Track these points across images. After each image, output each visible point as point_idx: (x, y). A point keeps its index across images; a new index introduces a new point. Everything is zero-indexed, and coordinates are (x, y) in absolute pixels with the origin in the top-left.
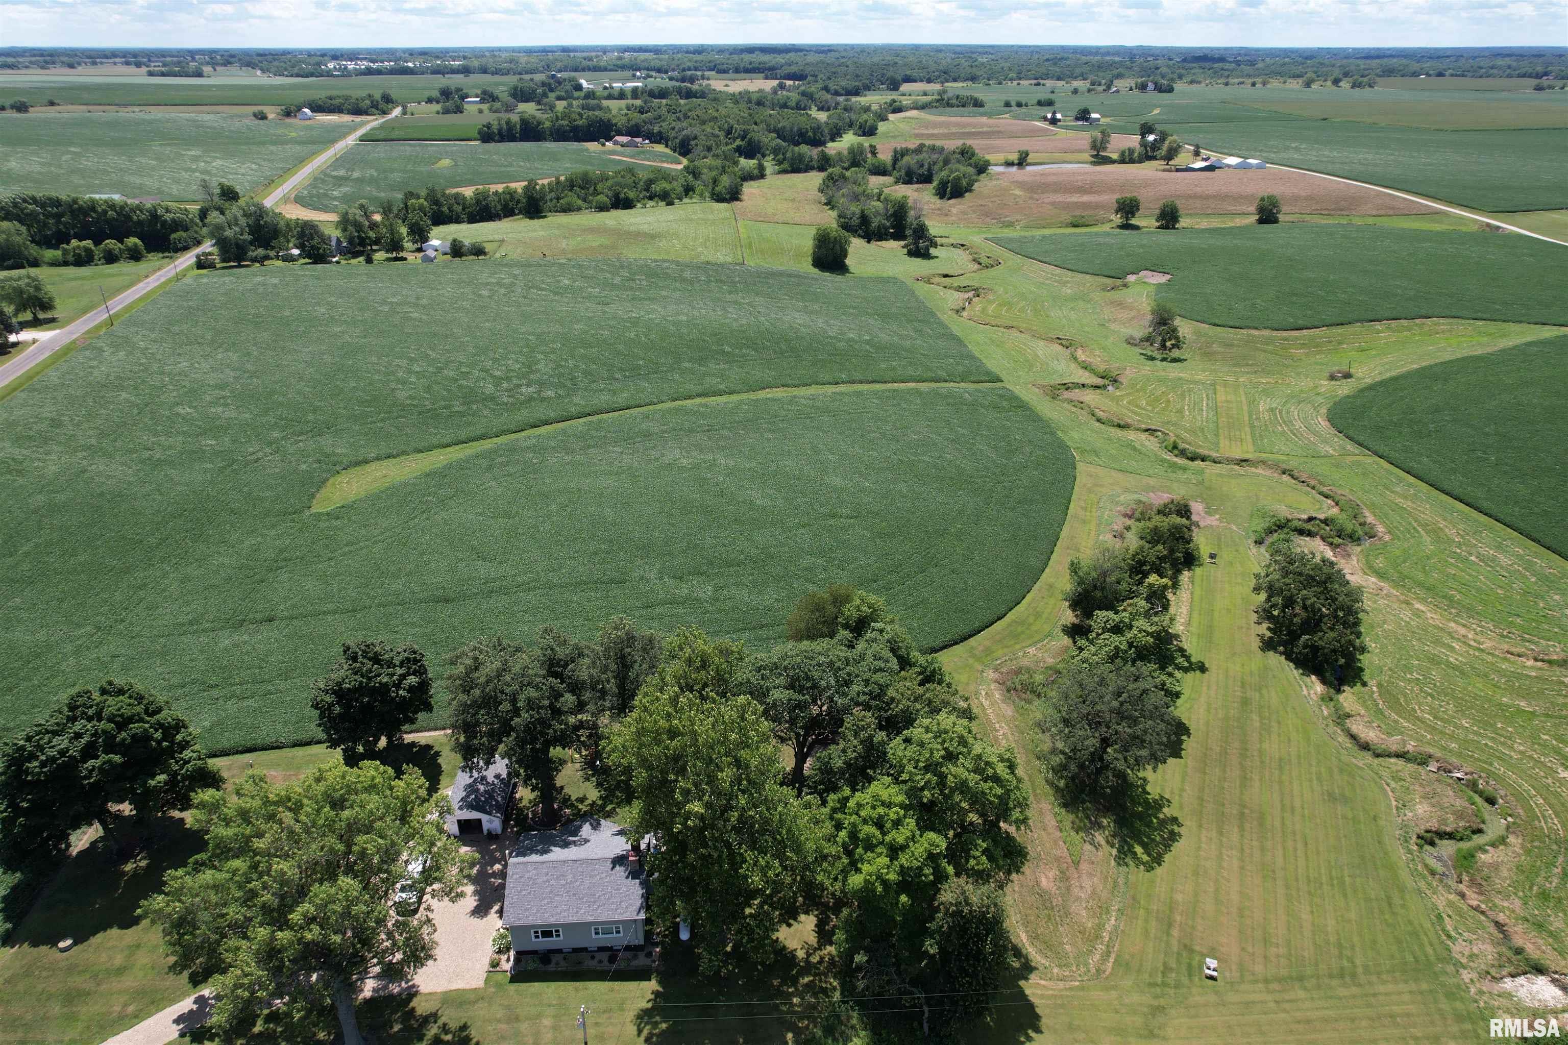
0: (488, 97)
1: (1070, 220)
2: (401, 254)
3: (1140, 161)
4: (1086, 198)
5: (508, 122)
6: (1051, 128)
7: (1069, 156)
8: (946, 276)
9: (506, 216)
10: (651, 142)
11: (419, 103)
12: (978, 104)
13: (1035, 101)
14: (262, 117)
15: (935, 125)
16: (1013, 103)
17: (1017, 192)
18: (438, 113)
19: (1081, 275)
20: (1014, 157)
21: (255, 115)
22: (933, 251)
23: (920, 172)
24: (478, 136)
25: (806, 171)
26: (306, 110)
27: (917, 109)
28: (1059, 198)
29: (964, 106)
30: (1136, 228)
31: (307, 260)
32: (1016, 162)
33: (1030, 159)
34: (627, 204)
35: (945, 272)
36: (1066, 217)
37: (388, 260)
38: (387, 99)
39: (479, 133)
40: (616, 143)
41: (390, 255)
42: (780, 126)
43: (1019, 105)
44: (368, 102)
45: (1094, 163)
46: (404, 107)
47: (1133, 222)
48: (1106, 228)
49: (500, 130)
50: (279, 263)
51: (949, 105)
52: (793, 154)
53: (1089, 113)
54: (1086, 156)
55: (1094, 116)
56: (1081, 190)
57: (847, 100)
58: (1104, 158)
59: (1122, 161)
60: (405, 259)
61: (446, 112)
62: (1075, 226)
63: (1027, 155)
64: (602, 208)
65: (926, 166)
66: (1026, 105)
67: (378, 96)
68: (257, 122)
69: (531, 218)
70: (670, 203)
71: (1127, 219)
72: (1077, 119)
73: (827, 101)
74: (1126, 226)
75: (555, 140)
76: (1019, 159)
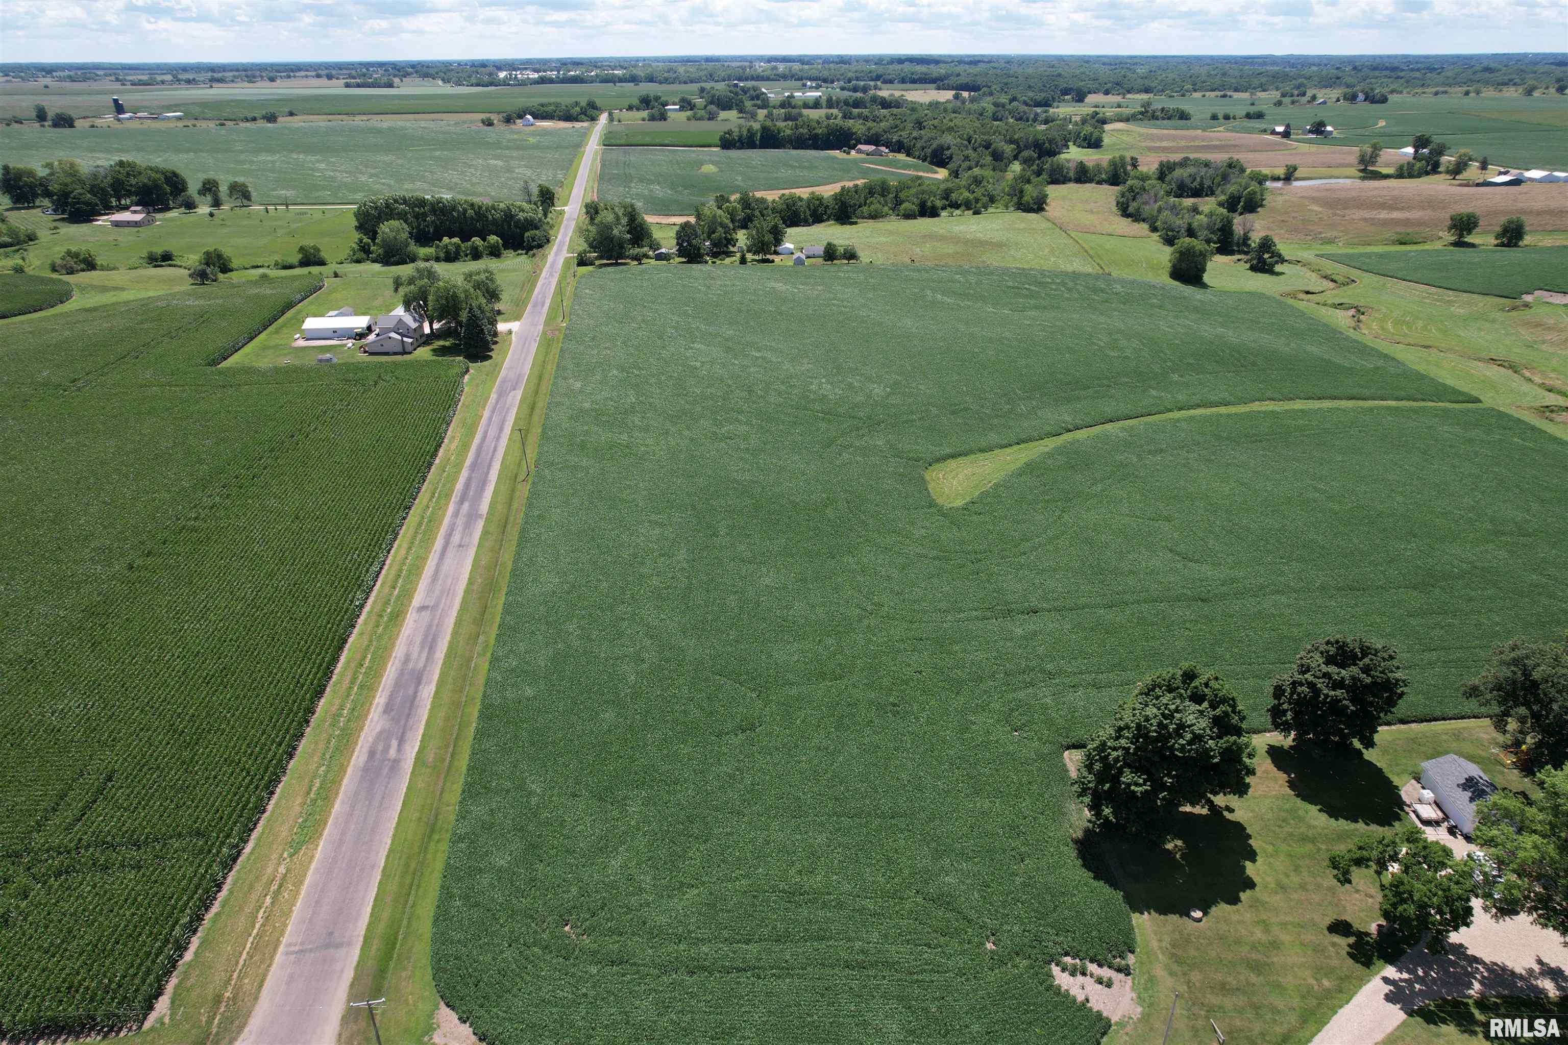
0: (686, 104)
1: (1395, 237)
2: (768, 256)
3: (1419, 176)
4: (1396, 215)
5: (749, 130)
6: (1285, 140)
7: (1334, 171)
8: (1308, 293)
9: (814, 222)
10: (892, 151)
11: (621, 110)
12: (1184, 116)
13: (1244, 113)
14: (490, 124)
15: (1161, 139)
16: (1220, 116)
17: (1316, 208)
18: (643, 120)
19: (1465, 295)
20: (1281, 171)
21: (483, 122)
22: (1278, 268)
23: (1193, 186)
24: (719, 143)
25: (1064, 183)
26: (529, 117)
27: (1121, 121)
28: (1367, 214)
29: (1169, 119)
30: (1473, 246)
31: (684, 260)
32: (1282, 176)
33: (1297, 174)
34: (933, 213)
35: (1307, 289)
36: (1390, 234)
37: (758, 261)
38: (592, 106)
39: (721, 139)
40: (860, 151)
41: (757, 257)
42: (1016, 137)
43: (1227, 117)
44: (578, 109)
45: (1363, 178)
46: (610, 114)
47: (1469, 239)
48: (1438, 245)
49: (740, 137)
50: (653, 262)
51: (1154, 117)
52: (1052, 165)
53: (1325, 126)
54: (1353, 171)
55: (1329, 128)
56: (1382, 206)
57: (1046, 112)
58: (1372, 172)
59: (1400, 175)
60: (773, 261)
61: (652, 118)
62: (1402, 243)
63: (1295, 169)
64: (908, 216)
65: (1198, 179)
66: (1234, 118)
67: (584, 103)
68: (486, 128)
69: (842, 224)
70: (977, 213)
71: (1461, 236)
72: (1311, 132)
73: (1025, 113)
74: (1459, 244)
75: (794, 148)
76: (1285, 174)
